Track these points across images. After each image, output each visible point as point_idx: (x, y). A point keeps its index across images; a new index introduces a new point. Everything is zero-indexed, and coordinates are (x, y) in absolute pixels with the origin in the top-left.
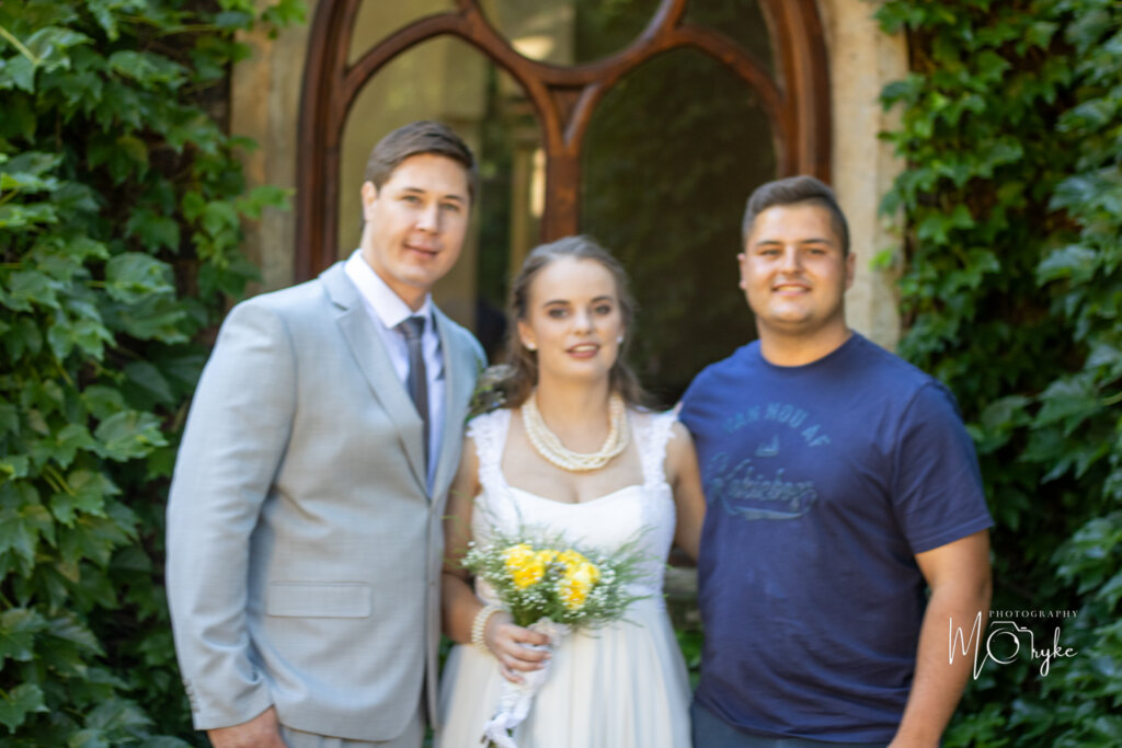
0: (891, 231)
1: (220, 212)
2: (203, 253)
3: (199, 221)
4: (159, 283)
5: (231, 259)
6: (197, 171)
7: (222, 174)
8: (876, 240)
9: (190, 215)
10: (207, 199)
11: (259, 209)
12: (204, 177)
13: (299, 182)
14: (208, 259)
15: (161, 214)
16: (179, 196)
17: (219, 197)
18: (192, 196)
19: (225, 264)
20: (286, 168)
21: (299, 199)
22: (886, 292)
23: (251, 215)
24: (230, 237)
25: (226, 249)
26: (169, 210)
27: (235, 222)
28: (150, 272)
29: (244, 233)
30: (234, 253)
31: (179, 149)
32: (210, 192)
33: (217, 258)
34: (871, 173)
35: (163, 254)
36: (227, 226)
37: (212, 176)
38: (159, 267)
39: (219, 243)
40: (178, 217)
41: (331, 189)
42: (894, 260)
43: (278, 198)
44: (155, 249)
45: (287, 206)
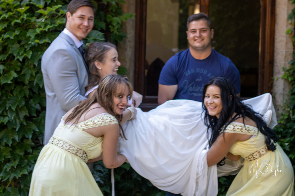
0: (291, 24)
1: (116, 20)
2: (112, 31)
3: (111, 22)
4: (101, 38)
5: (119, 32)
6: (110, 9)
7: (116, 10)
8: (287, 26)
9: (108, 20)
10: (113, 16)
11: (126, 19)
12: (112, 10)
13: (136, 12)
14: (113, 32)
15: (101, 20)
16: (106, 16)
17: (116, 16)
18: (109, 16)
19: (117, 33)
20: (133, 8)
21: (136, 16)
22: (290, 40)
23: (124, 20)
24: (119, 26)
25: (118, 29)
26: (103, 20)
27: (120, 22)
28: (99, 35)
29: (122, 25)
30: (120, 30)
31: (106, 3)
32: (114, 15)
33: (115, 32)
34: (286, 9)
35: (102, 31)
36: (118, 23)
37: (114, 11)
38: (101, 34)
39: (116, 28)
40: (105, 21)
41: (144, 14)
42: (292, 31)
43: (131, 16)
44: (99, 29)
45: (133, 18)
